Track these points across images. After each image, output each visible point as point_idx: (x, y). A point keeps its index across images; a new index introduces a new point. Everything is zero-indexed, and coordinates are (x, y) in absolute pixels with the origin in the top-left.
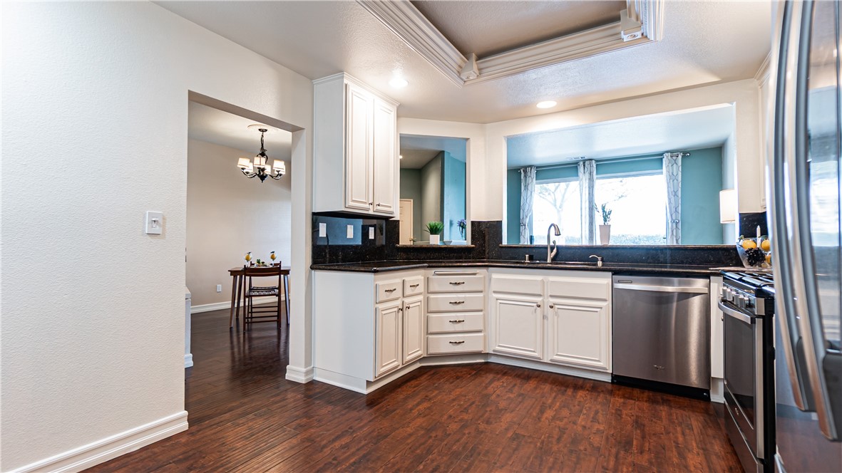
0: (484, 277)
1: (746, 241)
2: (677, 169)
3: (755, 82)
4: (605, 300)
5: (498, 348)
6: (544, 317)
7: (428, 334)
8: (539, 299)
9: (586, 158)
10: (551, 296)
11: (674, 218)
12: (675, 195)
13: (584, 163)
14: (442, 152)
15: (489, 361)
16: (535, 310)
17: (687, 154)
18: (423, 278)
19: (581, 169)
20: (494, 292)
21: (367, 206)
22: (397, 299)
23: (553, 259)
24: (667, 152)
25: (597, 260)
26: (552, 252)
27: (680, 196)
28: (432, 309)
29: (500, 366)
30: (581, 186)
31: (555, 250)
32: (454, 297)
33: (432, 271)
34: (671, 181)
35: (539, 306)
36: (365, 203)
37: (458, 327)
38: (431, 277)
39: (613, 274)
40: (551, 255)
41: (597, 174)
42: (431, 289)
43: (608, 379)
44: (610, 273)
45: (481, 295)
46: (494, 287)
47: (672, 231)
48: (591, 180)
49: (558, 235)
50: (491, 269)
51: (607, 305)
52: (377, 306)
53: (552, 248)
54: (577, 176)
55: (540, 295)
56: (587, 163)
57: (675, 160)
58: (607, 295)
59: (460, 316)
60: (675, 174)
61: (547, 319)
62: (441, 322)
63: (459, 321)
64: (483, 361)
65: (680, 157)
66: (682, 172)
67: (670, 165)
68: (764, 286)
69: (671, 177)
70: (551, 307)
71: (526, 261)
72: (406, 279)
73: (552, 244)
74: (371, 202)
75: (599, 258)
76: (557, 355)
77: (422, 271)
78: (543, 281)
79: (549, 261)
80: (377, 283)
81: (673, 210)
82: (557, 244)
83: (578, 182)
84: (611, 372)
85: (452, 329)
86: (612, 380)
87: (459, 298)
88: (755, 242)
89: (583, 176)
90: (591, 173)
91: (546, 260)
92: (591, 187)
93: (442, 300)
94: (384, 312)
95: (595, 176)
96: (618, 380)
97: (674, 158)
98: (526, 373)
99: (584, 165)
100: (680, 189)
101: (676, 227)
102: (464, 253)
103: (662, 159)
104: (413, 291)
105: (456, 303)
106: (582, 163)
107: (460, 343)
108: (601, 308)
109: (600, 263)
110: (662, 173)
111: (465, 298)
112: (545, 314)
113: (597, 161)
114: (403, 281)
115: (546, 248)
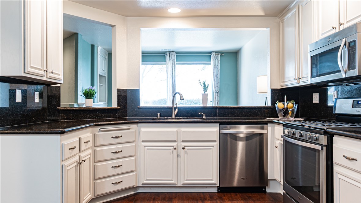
0: (136, 131)
1: (280, 104)
2: (218, 62)
3: (278, 20)
4: (215, 141)
5: (145, 182)
6: (178, 156)
7: (95, 179)
8: (174, 144)
9: (171, 50)
10: (183, 141)
11: (216, 90)
12: (217, 77)
13: (169, 53)
14: (77, 34)
15: (138, 192)
16: (172, 151)
17: (223, 54)
18: (91, 134)
19: (167, 57)
20: (143, 141)
21: (42, 72)
22: (75, 155)
23: (176, 116)
24: (213, 52)
25: (203, 116)
26: (175, 111)
27: (219, 77)
28: (98, 159)
29: (147, 194)
30: (167, 68)
31: (177, 110)
32: (115, 148)
33: (98, 128)
34: (215, 68)
35: (175, 149)
36: (41, 70)
37: (118, 171)
38: (97, 133)
39: (219, 125)
40: (175, 113)
41: (176, 61)
42: (98, 143)
43: (215, 190)
44: (218, 124)
45: (133, 144)
46: (143, 137)
47: (215, 97)
48: (174, 64)
49: (182, 100)
50: (140, 124)
51: (216, 144)
52: (63, 163)
53: (175, 108)
54: (165, 61)
55: (175, 141)
56: (171, 53)
57: (217, 57)
58: (216, 138)
59: (119, 162)
60: (217, 65)
61: (180, 157)
62: (105, 168)
63: (119, 166)
64: (133, 193)
65: (219, 55)
66: (220, 64)
67: (215, 59)
68: (327, 129)
69: (215, 67)
70: (183, 149)
71: (158, 118)
72: (81, 136)
73: (175, 106)
74: (45, 69)
75: (204, 115)
76: (187, 180)
77: (90, 129)
78: (177, 131)
79: (173, 117)
80: (63, 142)
81: (216, 85)
82: (178, 106)
83: (166, 65)
84: (219, 186)
85: (114, 173)
86: (218, 190)
87: (118, 148)
88: (284, 104)
89: (169, 62)
90: (173, 60)
91: (172, 116)
92: (173, 70)
93: (105, 151)
94: (68, 168)
95: (176, 62)
96: (222, 190)
97: (217, 56)
98: (167, 196)
99: (169, 55)
100: (219, 74)
101: (217, 95)
102: (112, 113)
103: (210, 56)
104: (86, 146)
105: (116, 152)
106: (168, 53)
107: (119, 183)
108: (213, 146)
109: (204, 117)
110: (210, 64)
111: (123, 147)
112: (179, 153)
113: (176, 53)
114: (80, 138)
115: (171, 108)
